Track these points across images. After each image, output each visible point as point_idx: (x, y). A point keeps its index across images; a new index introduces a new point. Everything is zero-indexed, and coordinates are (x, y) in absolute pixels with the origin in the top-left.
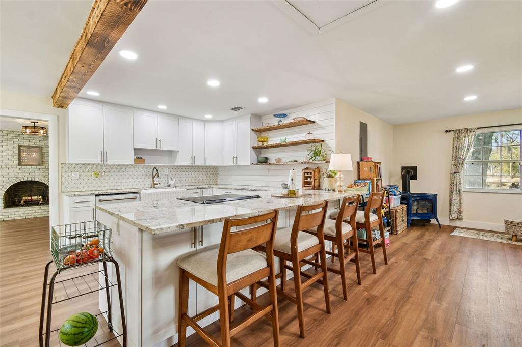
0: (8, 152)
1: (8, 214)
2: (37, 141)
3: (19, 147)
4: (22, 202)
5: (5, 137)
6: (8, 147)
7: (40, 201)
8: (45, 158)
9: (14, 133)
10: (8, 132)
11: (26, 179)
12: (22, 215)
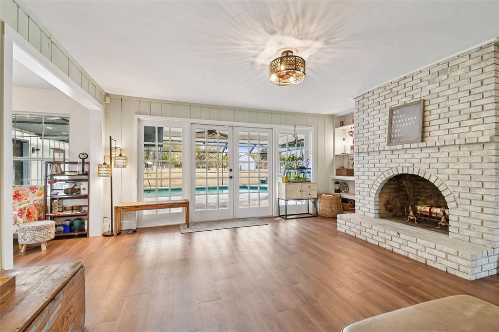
0: (380, 123)
3: (391, 110)
6: (379, 115)
9: (387, 88)
10: (380, 91)
11: (400, 172)
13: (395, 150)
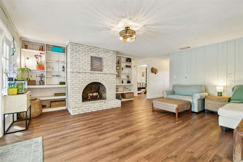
0: (85, 60)
1: (88, 107)
2: (100, 54)
3: (92, 57)
4: (89, 97)
5: (84, 50)
6: (85, 57)
7: (98, 96)
8: (104, 66)
9: (89, 47)
10: (85, 46)
11: (94, 81)
12: (95, 108)
13: (92, 73)
